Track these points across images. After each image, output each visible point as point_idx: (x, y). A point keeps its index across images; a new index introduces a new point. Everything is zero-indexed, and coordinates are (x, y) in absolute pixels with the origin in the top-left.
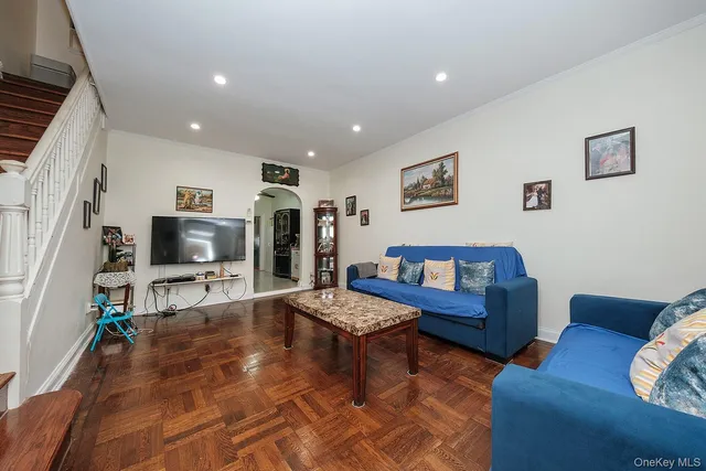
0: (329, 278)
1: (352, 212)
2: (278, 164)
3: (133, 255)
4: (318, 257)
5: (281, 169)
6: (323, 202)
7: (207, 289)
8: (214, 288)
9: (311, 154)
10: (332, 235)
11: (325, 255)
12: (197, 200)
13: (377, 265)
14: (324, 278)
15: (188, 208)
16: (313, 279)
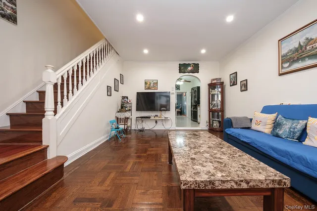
0: (218, 125)
1: (234, 83)
2: (187, 63)
3: (131, 107)
4: (211, 111)
5: (189, 65)
6: (214, 80)
7: (156, 122)
8: (158, 122)
9: (203, 51)
10: (220, 99)
11: (215, 111)
12: (152, 85)
13: (251, 120)
14: (215, 124)
15: (149, 88)
16: (208, 124)
